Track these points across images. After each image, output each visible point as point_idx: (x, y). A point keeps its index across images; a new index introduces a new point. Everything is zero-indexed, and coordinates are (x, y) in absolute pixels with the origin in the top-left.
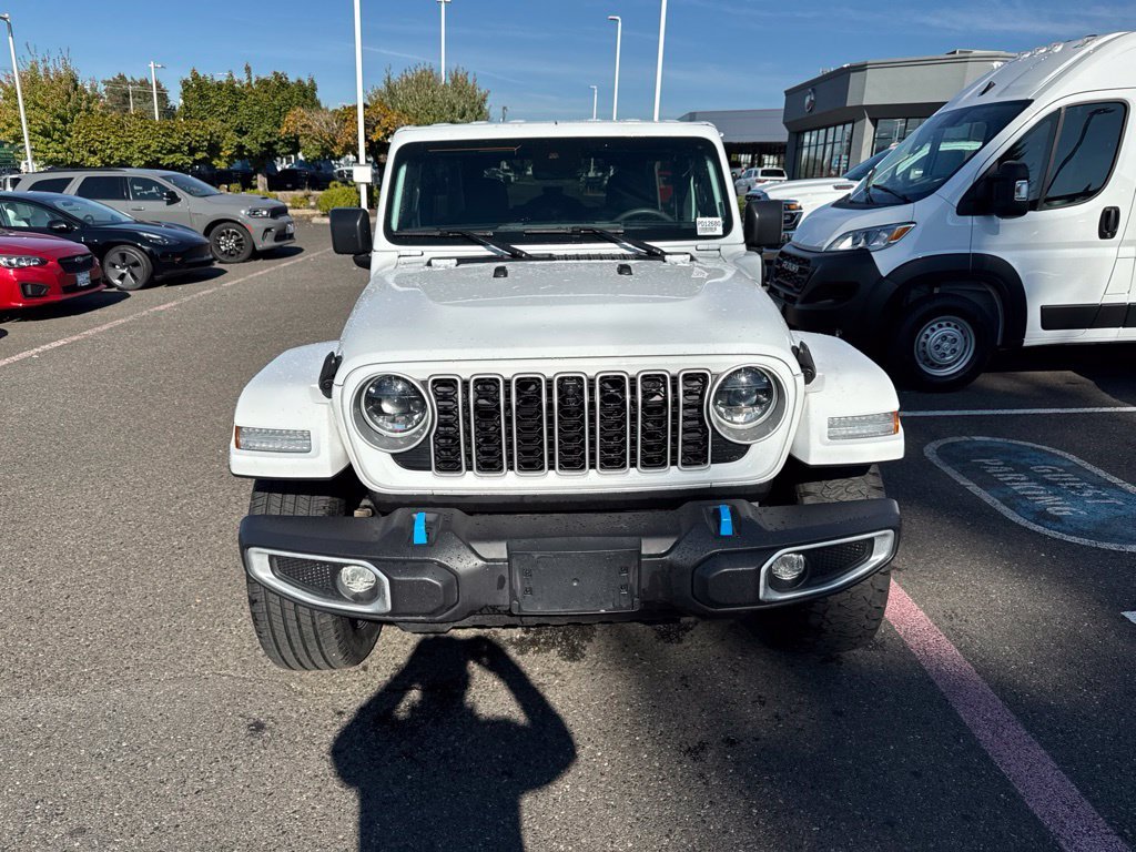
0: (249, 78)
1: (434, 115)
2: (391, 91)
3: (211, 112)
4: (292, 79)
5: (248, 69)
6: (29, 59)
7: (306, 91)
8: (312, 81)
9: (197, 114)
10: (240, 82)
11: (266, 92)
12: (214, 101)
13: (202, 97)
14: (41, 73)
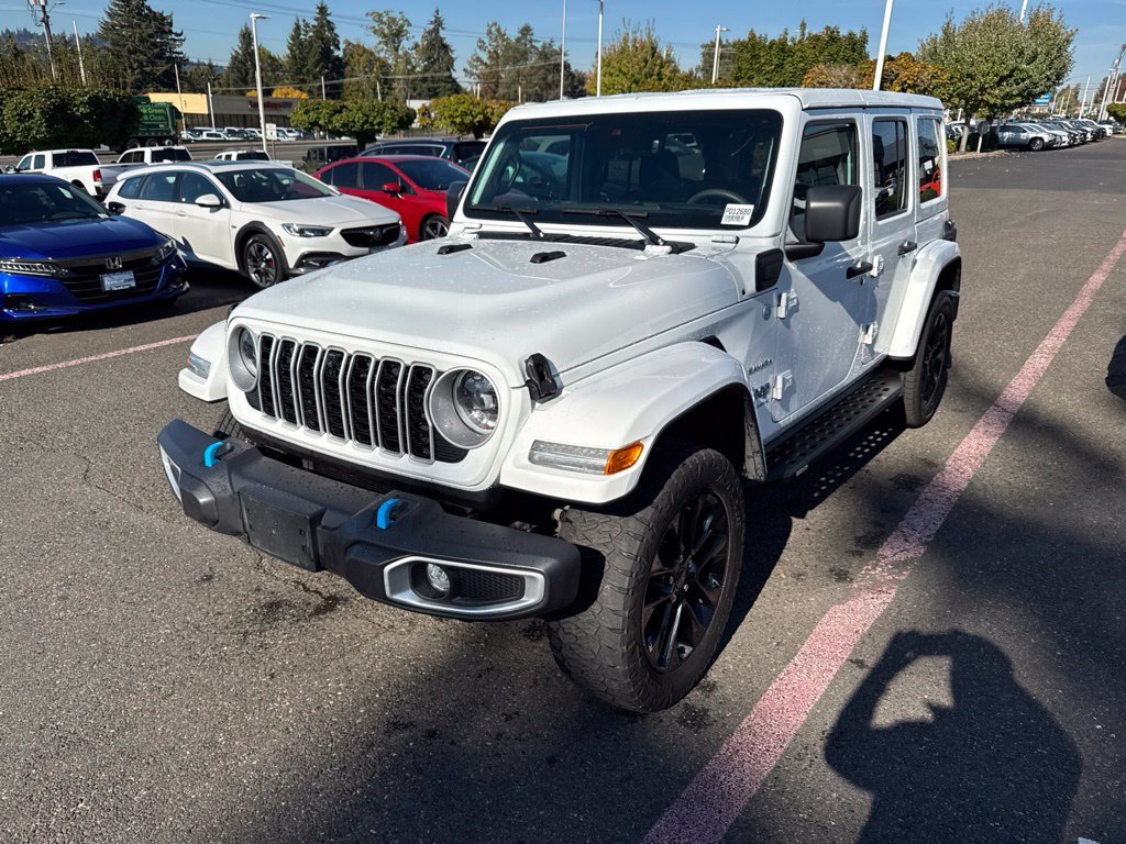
0: (803, 34)
1: (994, 63)
2: (948, 37)
3: (759, 71)
4: (843, 32)
5: (803, 26)
6: (623, 31)
7: (855, 44)
8: (864, 33)
9: (746, 74)
10: (793, 39)
11: (814, 48)
12: (763, 61)
13: (753, 57)
14: (630, 44)
